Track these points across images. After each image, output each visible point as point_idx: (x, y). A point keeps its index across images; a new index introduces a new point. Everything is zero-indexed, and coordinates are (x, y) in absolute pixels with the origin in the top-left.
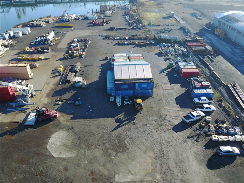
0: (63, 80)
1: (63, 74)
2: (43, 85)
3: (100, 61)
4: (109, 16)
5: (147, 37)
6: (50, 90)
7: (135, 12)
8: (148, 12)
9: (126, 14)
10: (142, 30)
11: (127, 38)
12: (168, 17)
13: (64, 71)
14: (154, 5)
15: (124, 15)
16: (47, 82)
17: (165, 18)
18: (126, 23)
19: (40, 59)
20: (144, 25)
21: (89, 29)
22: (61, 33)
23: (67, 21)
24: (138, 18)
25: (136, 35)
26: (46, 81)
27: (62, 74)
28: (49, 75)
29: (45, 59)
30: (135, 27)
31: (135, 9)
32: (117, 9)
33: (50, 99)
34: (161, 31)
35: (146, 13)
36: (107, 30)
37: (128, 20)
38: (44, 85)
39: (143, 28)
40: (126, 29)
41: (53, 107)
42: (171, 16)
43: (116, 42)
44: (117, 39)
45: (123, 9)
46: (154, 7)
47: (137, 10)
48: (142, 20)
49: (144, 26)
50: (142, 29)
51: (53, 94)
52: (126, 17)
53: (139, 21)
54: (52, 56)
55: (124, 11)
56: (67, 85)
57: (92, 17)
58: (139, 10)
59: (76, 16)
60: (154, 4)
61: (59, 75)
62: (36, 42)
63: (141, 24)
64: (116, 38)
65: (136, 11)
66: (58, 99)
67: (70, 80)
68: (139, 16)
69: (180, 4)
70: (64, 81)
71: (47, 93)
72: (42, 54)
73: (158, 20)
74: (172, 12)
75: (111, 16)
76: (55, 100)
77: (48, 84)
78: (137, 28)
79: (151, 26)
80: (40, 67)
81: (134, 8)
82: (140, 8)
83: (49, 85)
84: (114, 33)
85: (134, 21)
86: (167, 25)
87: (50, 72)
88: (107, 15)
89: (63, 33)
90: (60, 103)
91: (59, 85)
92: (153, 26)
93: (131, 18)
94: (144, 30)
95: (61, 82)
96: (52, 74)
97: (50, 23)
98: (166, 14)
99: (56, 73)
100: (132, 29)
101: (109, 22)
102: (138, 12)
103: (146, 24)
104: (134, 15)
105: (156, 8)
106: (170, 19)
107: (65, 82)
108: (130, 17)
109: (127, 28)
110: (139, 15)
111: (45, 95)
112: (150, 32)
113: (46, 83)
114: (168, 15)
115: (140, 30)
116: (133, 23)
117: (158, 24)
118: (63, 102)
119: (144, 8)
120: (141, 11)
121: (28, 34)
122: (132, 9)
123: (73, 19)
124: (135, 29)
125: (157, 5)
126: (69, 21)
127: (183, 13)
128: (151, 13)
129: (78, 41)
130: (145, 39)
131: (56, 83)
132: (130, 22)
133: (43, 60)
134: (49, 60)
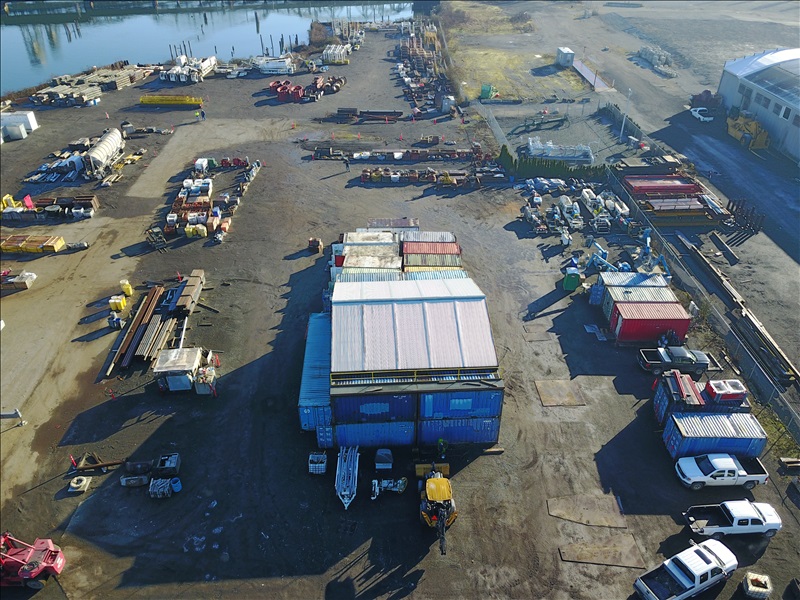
0: (122, 356)
1: (129, 321)
2: (34, 382)
3: (286, 258)
4: (339, 64)
5: (476, 150)
6: (57, 410)
7: (433, 47)
8: (478, 46)
9: (400, 55)
10: (457, 121)
11: (397, 155)
12: (553, 65)
13: (136, 307)
14: (502, 21)
15: (394, 58)
16: (55, 366)
17: (539, 72)
18: (400, 91)
19: (49, 251)
20: (464, 100)
21: (258, 117)
22: (151, 131)
23: (184, 84)
24: (442, 70)
25: (436, 141)
26: (50, 359)
27: (123, 323)
28: (72, 327)
29: (69, 250)
30: (432, 106)
31: (432, 35)
32: (370, 34)
33: (47, 461)
34: (528, 126)
35: (471, 51)
36: (325, 120)
37: (407, 80)
38: (40, 382)
39: (461, 110)
40: (395, 116)
41: (54, 504)
42: (561, 65)
43: (356, 171)
44: (361, 161)
45: (391, 37)
46: (502, 27)
47: (442, 41)
48: (457, 81)
49: (466, 104)
50: (456, 114)
51: (68, 433)
52: (401, 66)
53: (447, 84)
54: (100, 236)
55: (394, 42)
56: (136, 384)
57: (275, 66)
58: (448, 40)
59: (220, 63)
60: (500, 18)
61: (110, 329)
62: (49, 171)
63: (452, 98)
64: (356, 155)
65: (438, 44)
66: (82, 464)
67: (149, 358)
68: (448, 63)
69: (593, 18)
70: (125, 363)
71: (40, 423)
72: (61, 226)
73: (516, 80)
74: (566, 50)
75: (346, 64)
76: (66, 466)
77: (55, 375)
78: (440, 112)
79: (492, 103)
80: (39, 288)
81: (430, 32)
82: (452, 31)
83: (60, 383)
84: (350, 131)
85: (426, 85)
86: (549, 101)
87: (76, 314)
88: (330, 60)
89: (159, 132)
90: (86, 482)
91: (103, 382)
92: (498, 103)
93: (416, 73)
94: (466, 119)
95: (113, 365)
96: (82, 322)
97: (120, 89)
98: (545, 57)
99: (99, 317)
100: (418, 117)
101: (337, 87)
102: (443, 46)
103: (471, 95)
104: (429, 59)
105: (506, 33)
106: (559, 73)
107: (129, 365)
108: (413, 69)
109: (401, 113)
110: (446, 59)
111: (30, 436)
112: (486, 127)
113: (48, 369)
114: (553, 57)
115: (451, 118)
116: (422, 91)
117: (515, 93)
118: (101, 480)
119: (464, 32)
120: (453, 43)
121: (25, 135)
122: (422, 36)
123: (204, 74)
124: (429, 116)
125: (511, 21)
126: (189, 82)
127: (605, 50)
128: (492, 52)
129: (211, 167)
130: (467, 158)
131: (92, 370)
132: (412, 85)
133: (62, 252)
134: (83, 253)
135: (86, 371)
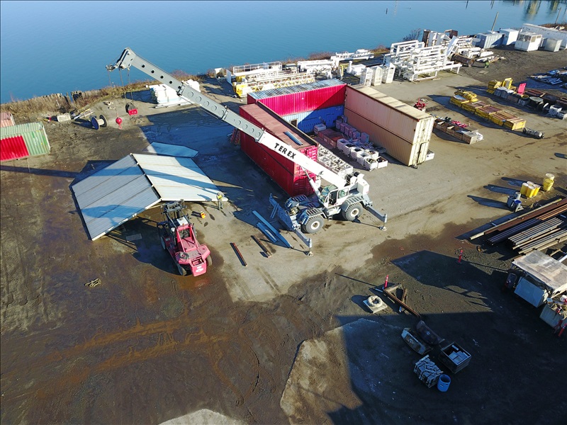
0: (497, 232)
1: (527, 209)
6: (413, 236)
13: (543, 202)
16: (439, 205)
19: (507, 127)
26: (440, 198)
27: (520, 208)
28: (476, 186)
29: (524, 133)
33: (372, 267)
38: (419, 209)
41: (347, 302)
51: (404, 259)
54: (557, 135)
56: (489, 263)
61: (505, 206)
62: (557, 76)
66: (390, 290)
67: (519, 249)
70: (493, 240)
71: (393, 237)
72: (532, 115)
76: (379, 282)
77: (433, 211)
80: (478, 147)
83: (432, 219)
87: (489, 179)
90: (380, 307)
91: (463, 241)
95: (482, 234)
96: (489, 187)
99: (503, 191)
107: (497, 243)
111: (379, 241)
113: (433, 205)
131: (463, 226)
133: (516, 132)
134: (533, 140)
135: (458, 224)
